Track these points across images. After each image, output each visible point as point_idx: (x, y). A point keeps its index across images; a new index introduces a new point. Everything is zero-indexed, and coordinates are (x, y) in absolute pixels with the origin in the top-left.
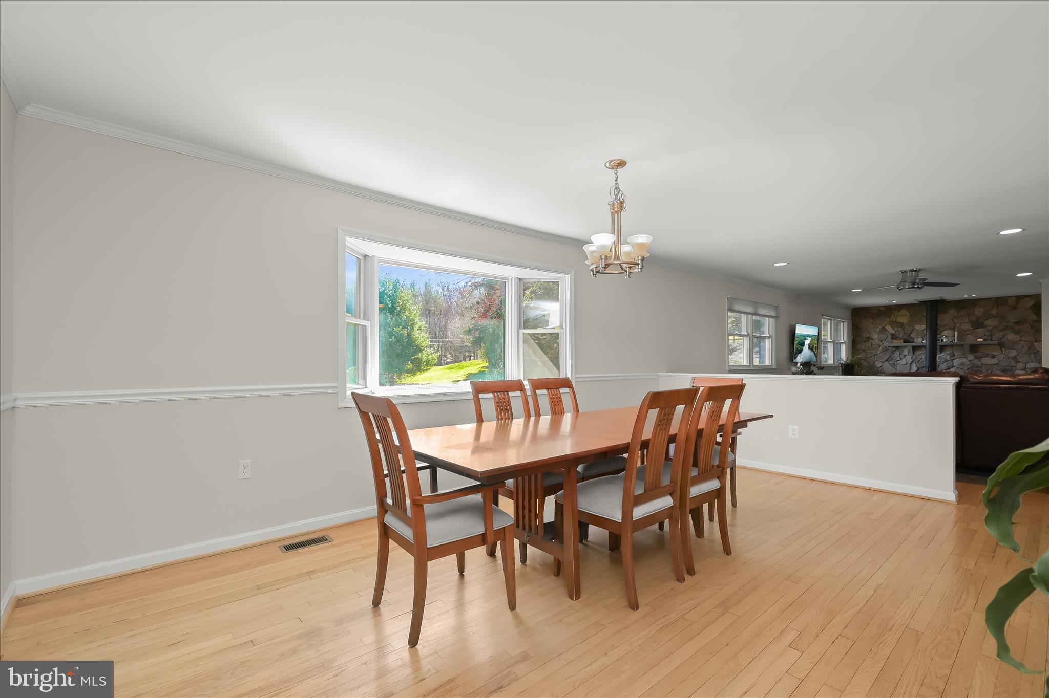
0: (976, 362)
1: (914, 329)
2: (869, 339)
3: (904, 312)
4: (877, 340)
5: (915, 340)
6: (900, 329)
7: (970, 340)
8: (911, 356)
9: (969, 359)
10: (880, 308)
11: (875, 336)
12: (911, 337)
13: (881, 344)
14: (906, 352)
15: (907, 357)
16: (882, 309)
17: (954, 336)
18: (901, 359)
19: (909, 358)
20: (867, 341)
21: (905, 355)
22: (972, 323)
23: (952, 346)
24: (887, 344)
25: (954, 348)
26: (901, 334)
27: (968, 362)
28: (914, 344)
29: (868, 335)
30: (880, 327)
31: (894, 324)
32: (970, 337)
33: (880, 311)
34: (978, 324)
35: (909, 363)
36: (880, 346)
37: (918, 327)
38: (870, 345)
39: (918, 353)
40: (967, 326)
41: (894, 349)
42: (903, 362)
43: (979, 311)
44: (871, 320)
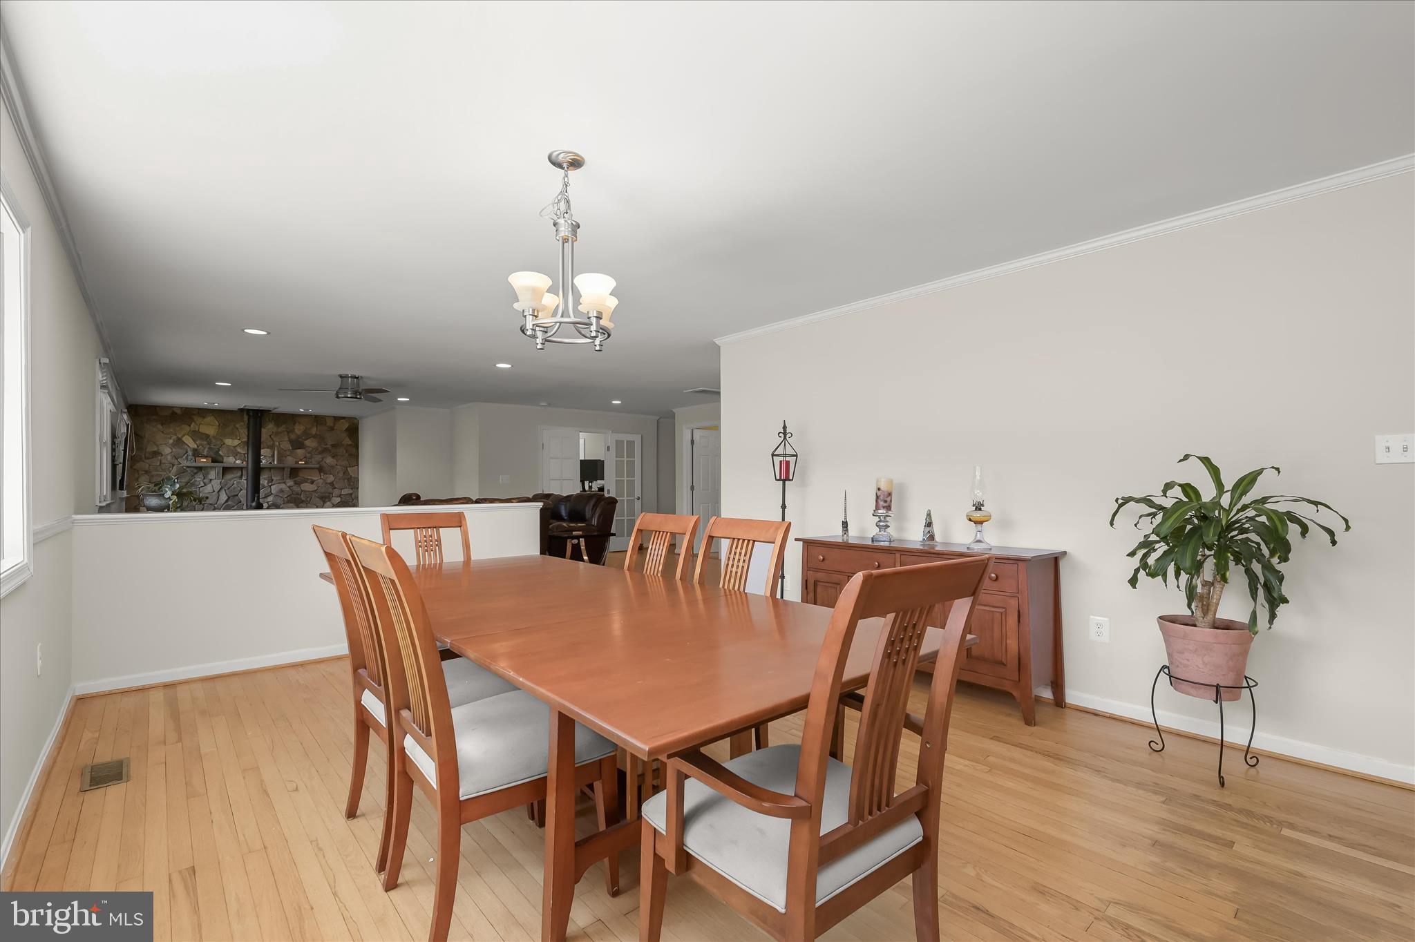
0: (296, 489)
1: (224, 444)
2: (156, 454)
3: (210, 419)
4: (169, 457)
5: (225, 460)
6: (205, 443)
7: (290, 461)
8: (219, 481)
9: (288, 485)
10: (175, 409)
11: (167, 450)
12: (220, 455)
13: (176, 462)
14: (212, 475)
15: (213, 482)
16: (179, 412)
17: (273, 456)
18: (205, 485)
19: (216, 484)
20: (153, 458)
21: (211, 480)
22: (291, 441)
23: (270, 468)
24: (185, 463)
25: (272, 471)
26: (206, 450)
27: (288, 489)
28: (225, 465)
29: (155, 449)
30: (175, 437)
31: (196, 435)
32: (289, 458)
33: (174, 413)
34: (297, 444)
35: (216, 490)
36: (173, 466)
37: (228, 442)
38: (158, 464)
39: (229, 476)
40: (286, 445)
41: (195, 471)
42: (209, 488)
43: (299, 429)
44: (160, 426)
